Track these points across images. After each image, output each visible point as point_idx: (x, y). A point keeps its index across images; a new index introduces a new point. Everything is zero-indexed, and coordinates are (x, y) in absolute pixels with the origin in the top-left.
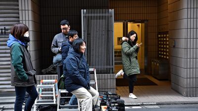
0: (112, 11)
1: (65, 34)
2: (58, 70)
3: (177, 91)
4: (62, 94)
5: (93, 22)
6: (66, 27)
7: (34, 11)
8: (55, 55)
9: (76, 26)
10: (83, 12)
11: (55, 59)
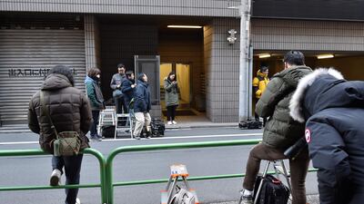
0: (158, 57)
1: (121, 75)
2: (116, 102)
3: (209, 119)
4: (119, 118)
5: (144, 65)
6: (121, 69)
7: (97, 56)
8: (114, 90)
9: (130, 67)
10: (136, 57)
11: (115, 93)
